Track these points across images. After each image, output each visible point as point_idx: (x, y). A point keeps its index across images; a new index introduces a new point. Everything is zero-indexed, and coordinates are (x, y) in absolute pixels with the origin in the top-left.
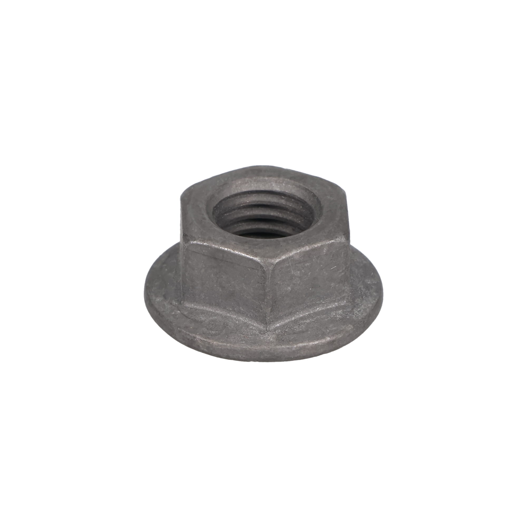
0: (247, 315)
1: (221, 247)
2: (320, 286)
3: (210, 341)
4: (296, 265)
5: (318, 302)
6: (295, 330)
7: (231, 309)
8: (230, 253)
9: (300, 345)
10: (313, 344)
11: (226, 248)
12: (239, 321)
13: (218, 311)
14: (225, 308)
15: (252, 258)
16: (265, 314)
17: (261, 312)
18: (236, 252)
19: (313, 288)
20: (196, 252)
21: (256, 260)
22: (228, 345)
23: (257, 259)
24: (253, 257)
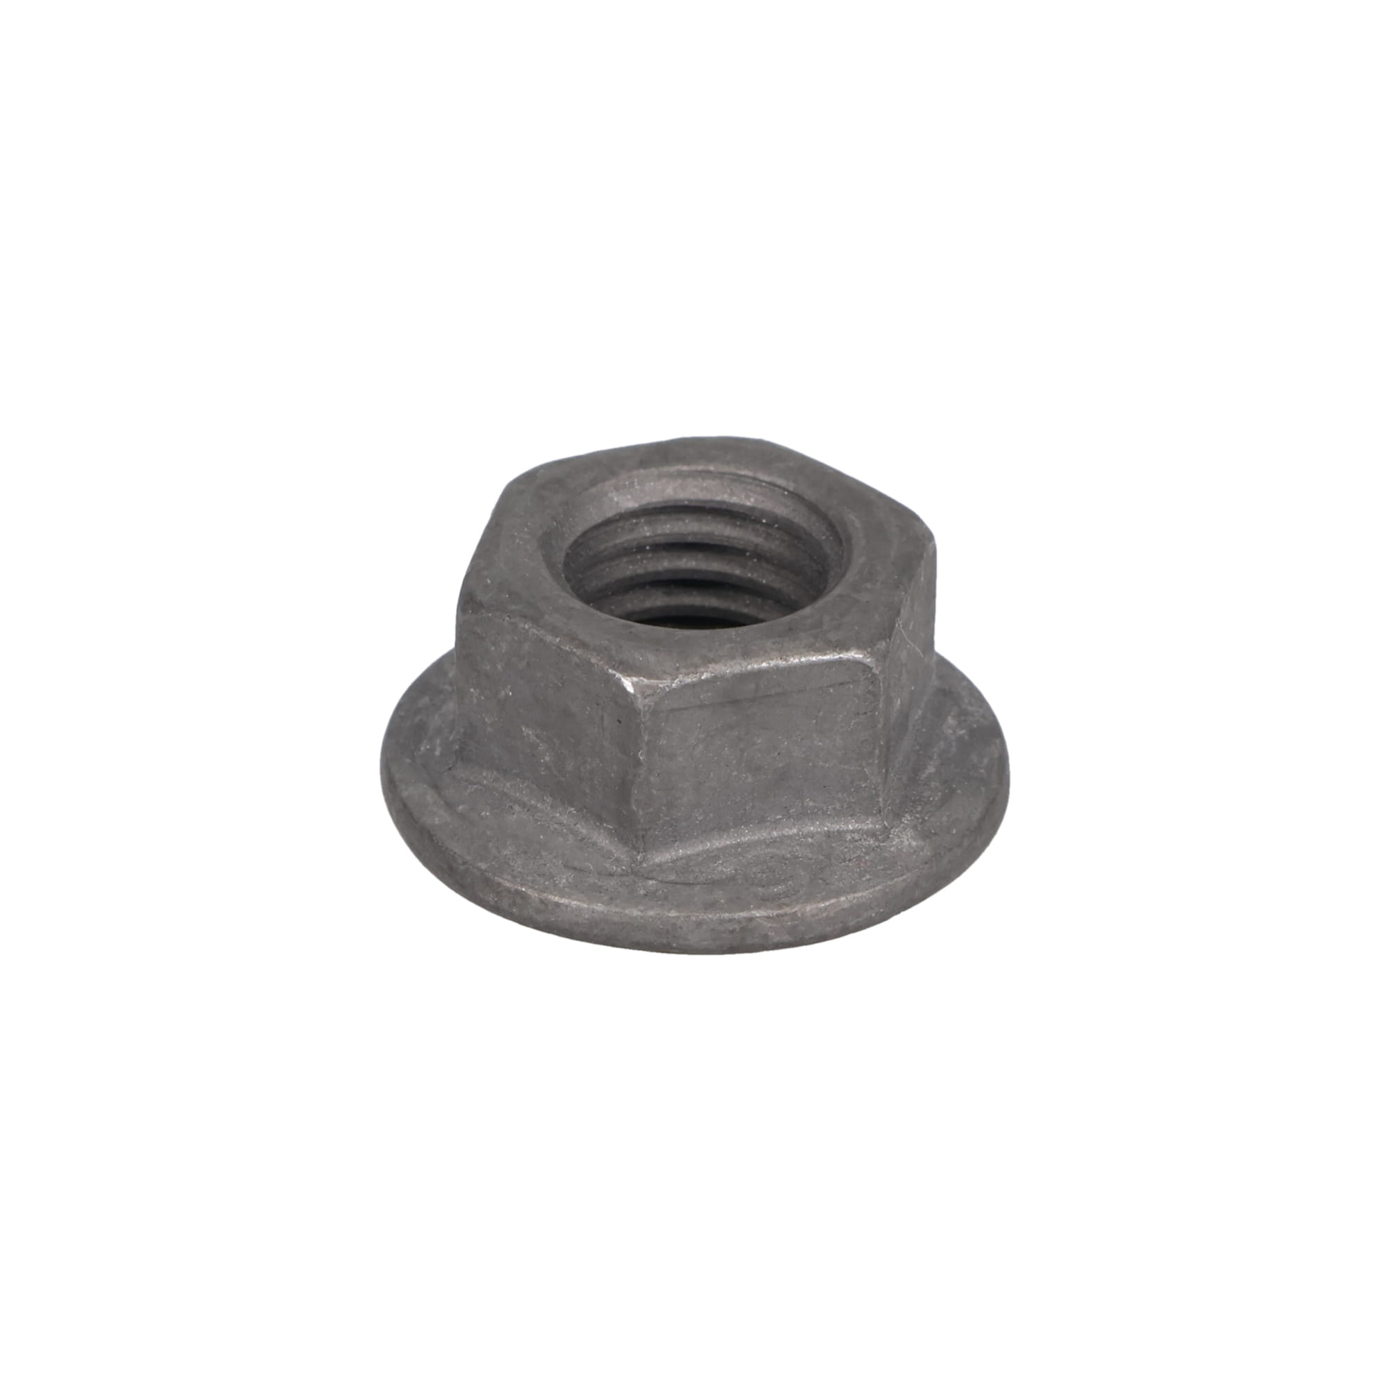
0: (824, 813)
1: (748, 664)
3: (793, 911)
7: (778, 817)
8: (778, 670)
11: (762, 662)
12: (812, 835)
13: (745, 837)
14: (762, 821)
15: (840, 658)
16: (875, 789)
17: (866, 787)
18: (795, 660)
20: (679, 709)
21: (851, 658)
22: (843, 899)
23: (853, 654)
24: (839, 654)
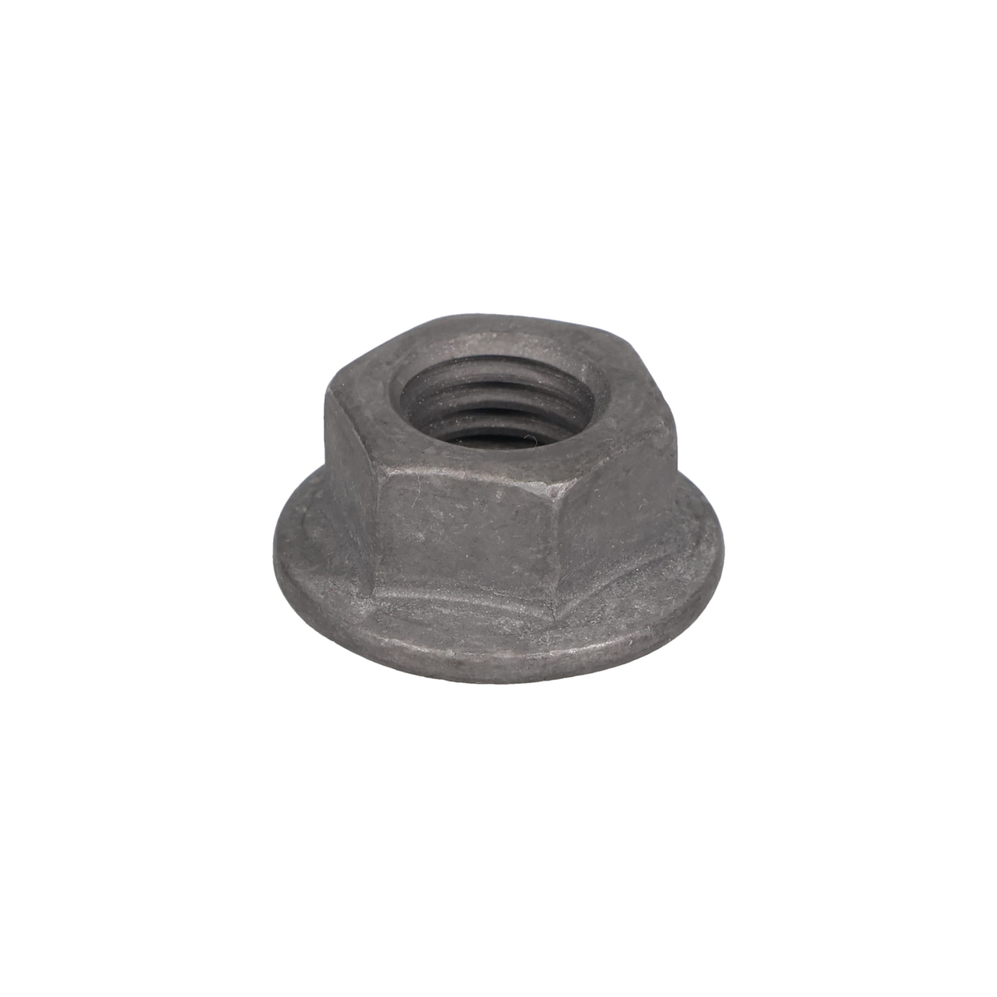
2: (487, 559)
4: (436, 497)
5: (484, 588)
6: (413, 615)
9: (396, 642)
10: (418, 651)
19: (472, 556)
